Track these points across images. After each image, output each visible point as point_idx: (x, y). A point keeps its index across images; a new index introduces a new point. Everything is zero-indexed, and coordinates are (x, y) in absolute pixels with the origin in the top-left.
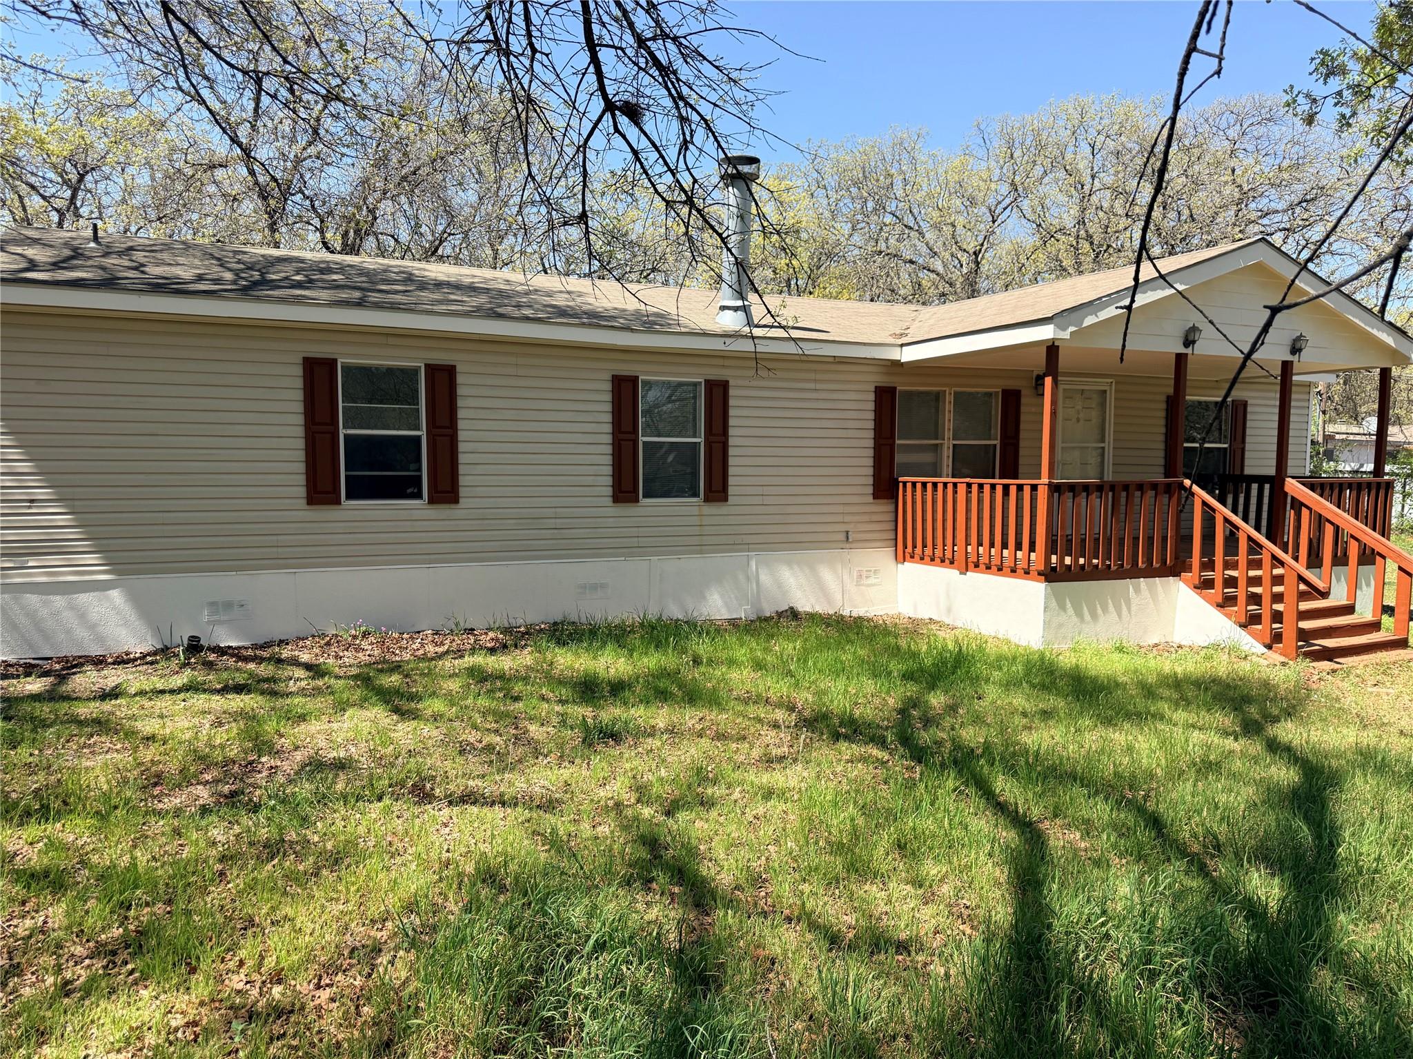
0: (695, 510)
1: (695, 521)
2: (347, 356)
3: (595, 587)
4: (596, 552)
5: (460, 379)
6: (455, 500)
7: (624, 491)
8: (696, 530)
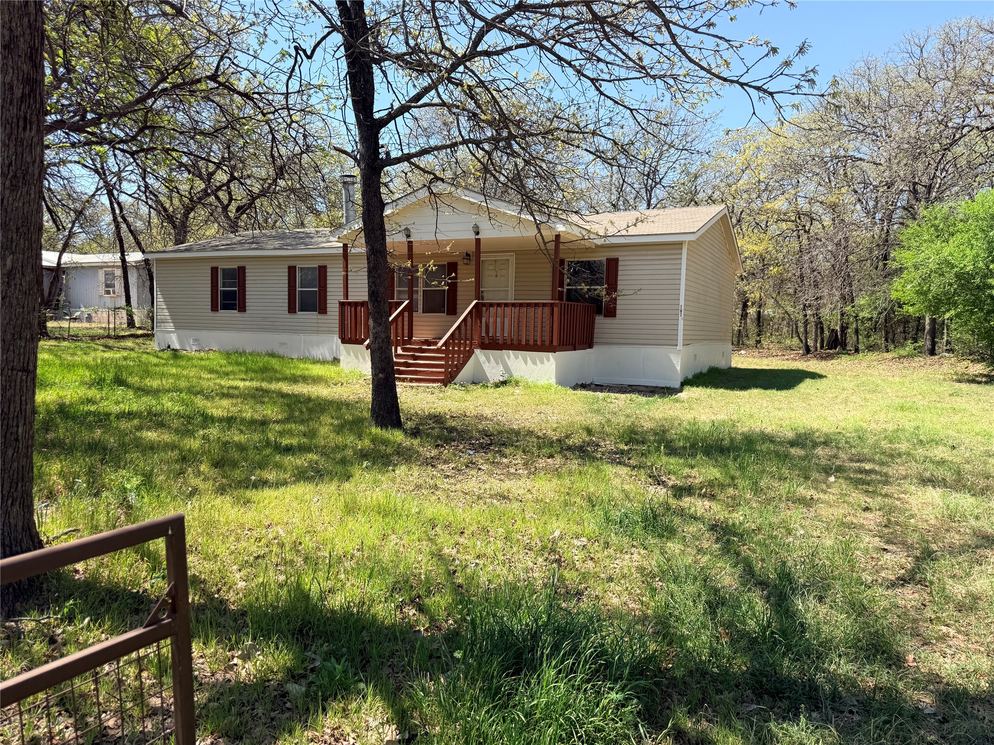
0: (315, 317)
1: (315, 321)
2: (222, 266)
3: (284, 344)
4: (284, 331)
5: (247, 271)
6: (245, 311)
7: (292, 309)
8: (316, 325)
